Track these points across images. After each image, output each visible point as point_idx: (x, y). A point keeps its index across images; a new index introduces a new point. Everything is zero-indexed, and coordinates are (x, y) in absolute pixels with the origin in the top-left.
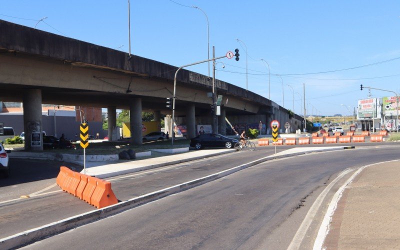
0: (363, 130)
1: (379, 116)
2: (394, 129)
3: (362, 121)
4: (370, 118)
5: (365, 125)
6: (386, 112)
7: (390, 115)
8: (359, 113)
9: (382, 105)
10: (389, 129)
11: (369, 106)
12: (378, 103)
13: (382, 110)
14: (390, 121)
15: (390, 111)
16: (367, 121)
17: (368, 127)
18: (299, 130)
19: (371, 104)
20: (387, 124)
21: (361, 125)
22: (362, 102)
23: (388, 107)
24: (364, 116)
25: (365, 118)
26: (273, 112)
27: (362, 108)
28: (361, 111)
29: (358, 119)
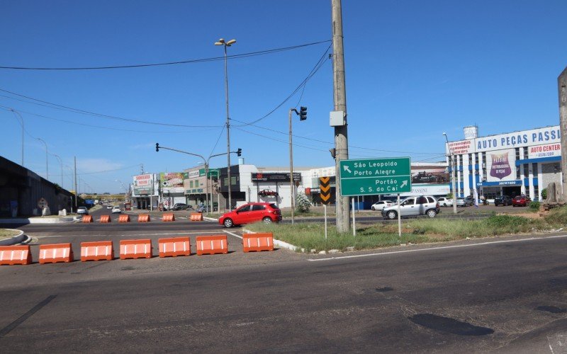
0: (139, 208)
1: (157, 193)
2: (171, 207)
3: (138, 198)
4: (146, 195)
5: (141, 203)
6: (164, 188)
7: (167, 192)
8: (135, 190)
9: (159, 182)
10: (166, 207)
11: (146, 182)
12: (155, 180)
13: (160, 187)
14: (168, 198)
15: (167, 188)
16: (143, 198)
17: (144, 204)
18: (64, 210)
19: (148, 180)
20: (164, 201)
21: (136, 203)
22: (138, 178)
23: (165, 183)
24: (140, 193)
25: (141, 195)
26: (30, 184)
27: (138, 184)
28: (136, 188)
29: (134, 195)
